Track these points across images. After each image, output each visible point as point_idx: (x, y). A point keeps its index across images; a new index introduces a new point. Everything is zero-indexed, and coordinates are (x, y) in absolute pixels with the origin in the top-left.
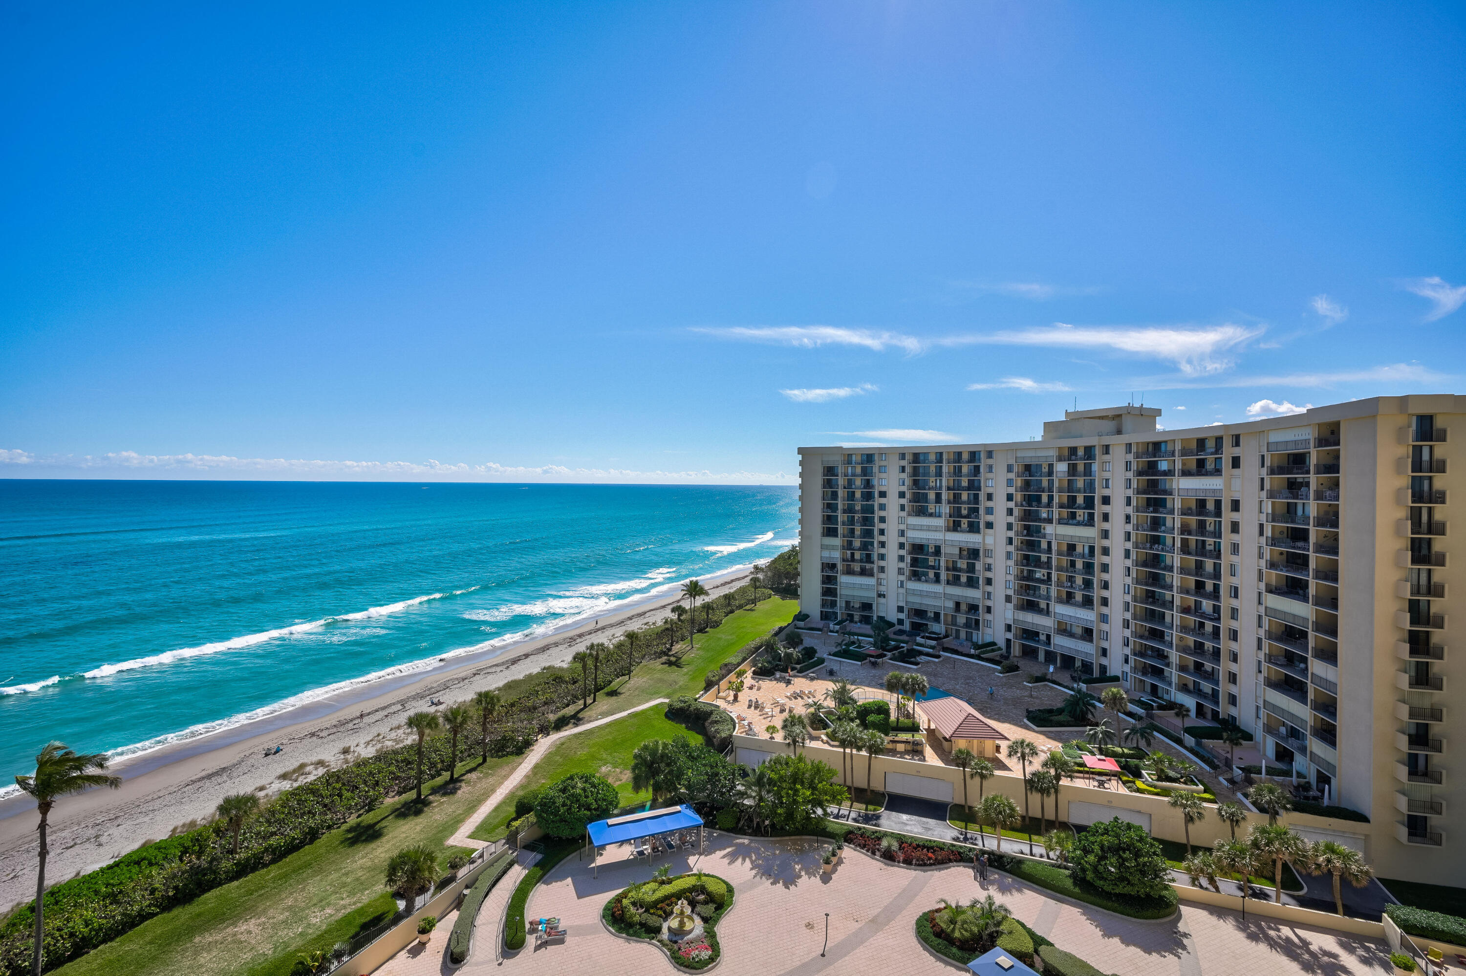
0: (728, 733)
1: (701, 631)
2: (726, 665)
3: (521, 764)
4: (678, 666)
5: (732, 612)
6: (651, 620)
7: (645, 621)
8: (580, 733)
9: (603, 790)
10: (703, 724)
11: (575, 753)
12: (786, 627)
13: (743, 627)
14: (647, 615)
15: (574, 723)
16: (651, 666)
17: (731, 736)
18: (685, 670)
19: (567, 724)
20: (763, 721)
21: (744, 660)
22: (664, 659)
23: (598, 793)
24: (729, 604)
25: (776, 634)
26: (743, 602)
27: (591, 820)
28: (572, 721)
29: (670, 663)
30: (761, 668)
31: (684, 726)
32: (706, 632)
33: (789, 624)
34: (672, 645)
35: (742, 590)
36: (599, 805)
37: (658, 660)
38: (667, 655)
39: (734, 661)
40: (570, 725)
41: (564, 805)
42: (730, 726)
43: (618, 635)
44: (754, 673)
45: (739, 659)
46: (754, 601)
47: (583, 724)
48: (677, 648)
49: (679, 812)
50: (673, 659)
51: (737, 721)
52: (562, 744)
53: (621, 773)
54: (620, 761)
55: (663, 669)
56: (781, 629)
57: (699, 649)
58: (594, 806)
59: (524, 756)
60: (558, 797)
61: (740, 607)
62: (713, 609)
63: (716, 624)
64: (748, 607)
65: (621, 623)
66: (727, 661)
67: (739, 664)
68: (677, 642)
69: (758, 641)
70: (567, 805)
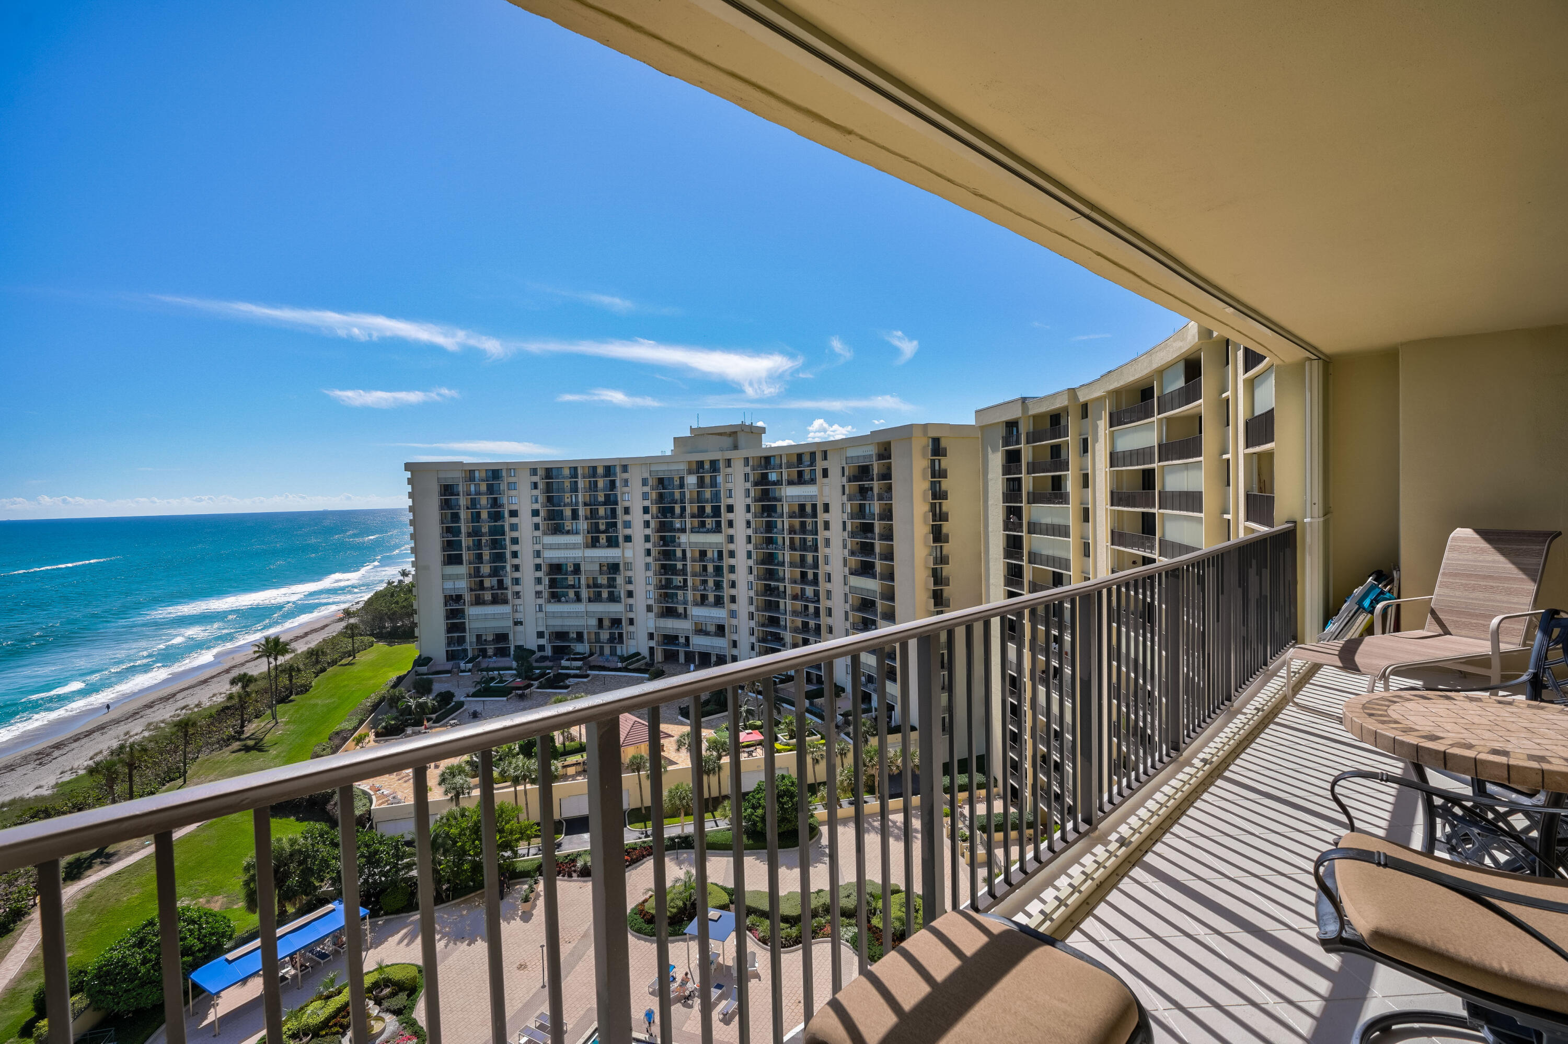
0: (364, 809)
1: (283, 700)
2: (337, 733)
3: (12, 946)
4: (260, 750)
5: (323, 670)
6: (192, 701)
7: (181, 704)
8: (119, 873)
9: (207, 923)
10: (324, 810)
11: (118, 900)
12: (405, 676)
13: (344, 686)
14: (179, 696)
15: (102, 863)
16: (217, 759)
17: (369, 812)
18: (273, 752)
19: (90, 867)
20: (405, 785)
21: (361, 722)
22: (236, 745)
23: (201, 928)
24: (317, 662)
25: (395, 686)
26: (336, 656)
27: (195, 966)
28: (99, 860)
29: (247, 749)
30: (385, 728)
31: (292, 818)
32: (291, 701)
33: (409, 672)
34: (242, 726)
35: (332, 642)
36: (205, 944)
37: (225, 749)
38: (239, 740)
39: (348, 726)
40: (96, 867)
41: (145, 962)
42: (366, 801)
43: (139, 729)
44: (377, 735)
45: (355, 723)
46: (352, 653)
47: (120, 859)
48: (251, 728)
49: (334, 910)
50: (251, 743)
51: (372, 793)
52: (89, 896)
53: (208, 902)
54: (203, 888)
55: (238, 759)
56: (400, 680)
57: (287, 723)
58: (198, 945)
59: (14, 934)
60: (133, 955)
61: (334, 663)
62: (299, 670)
63: (305, 689)
64: (344, 662)
65: (134, 715)
66: (337, 728)
67: (355, 729)
68: (249, 721)
69: (374, 698)
70: (150, 960)
